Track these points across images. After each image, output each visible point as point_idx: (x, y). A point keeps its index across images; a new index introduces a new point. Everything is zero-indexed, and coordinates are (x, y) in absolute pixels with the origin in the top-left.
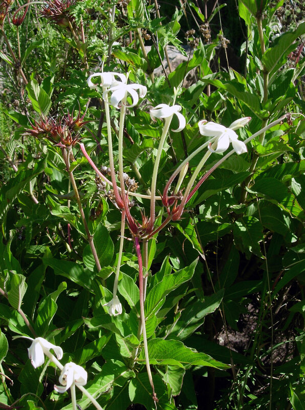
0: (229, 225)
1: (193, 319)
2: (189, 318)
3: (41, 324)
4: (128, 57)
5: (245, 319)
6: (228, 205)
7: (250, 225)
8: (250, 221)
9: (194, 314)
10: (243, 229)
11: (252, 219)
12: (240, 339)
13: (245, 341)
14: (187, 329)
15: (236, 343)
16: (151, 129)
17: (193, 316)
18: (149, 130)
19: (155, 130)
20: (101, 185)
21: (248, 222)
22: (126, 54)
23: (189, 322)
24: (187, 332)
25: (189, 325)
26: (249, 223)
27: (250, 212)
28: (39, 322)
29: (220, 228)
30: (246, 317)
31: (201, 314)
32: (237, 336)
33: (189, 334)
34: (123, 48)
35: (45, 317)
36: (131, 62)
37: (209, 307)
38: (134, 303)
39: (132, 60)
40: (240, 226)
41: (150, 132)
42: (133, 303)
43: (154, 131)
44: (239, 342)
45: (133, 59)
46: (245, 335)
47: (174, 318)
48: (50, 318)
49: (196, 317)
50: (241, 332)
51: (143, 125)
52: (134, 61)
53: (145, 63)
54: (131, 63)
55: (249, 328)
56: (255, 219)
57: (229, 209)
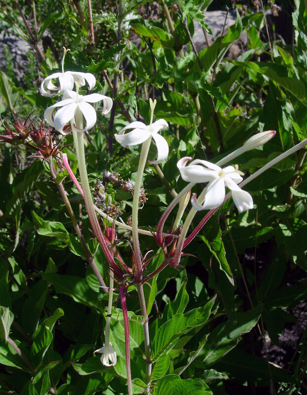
0: (271, 230)
1: (224, 340)
2: (220, 338)
3: (37, 352)
4: (151, 32)
5: (295, 315)
6: (269, 206)
7: (296, 229)
8: (296, 224)
9: (226, 333)
10: (287, 233)
11: (299, 221)
12: (289, 337)
13: (294, 339)
14: (217, 352)
15: (284, 342)
16: (178, 116)
17: (224, 336)
18: (177, 118)
19: (184, 118)
20: (99, 198)
21: (294, 225)
22: (149, 29)
23: (220, 343)
24: (217, 354)
25: (219, 346)
26: (295, 227)
27: (298, 211)
28: (34, 350)
29: (260, 233)
30: (296, 313)
31: (235, 334)
32: (286, 334)
33: (219, 357)
34: (146, 21)
35: (41, 346)
36: (155, 37)
37: (244, 326)
38: (138, 344)
39: (156, 36)
40: (285, 230)
41: (178, 120)
42: (136, 344)
43: (183, 120)
44: (288, 341)
45: (157, 34)
46: (294, 333)
47: (200, 343)
48: (45, 347)
49: (229, 338)
50: (290, 329)
51: (170, 113)
52: (159, 37)
53: (171, 38)
54: (155, 39)
55: (299, 326)
56: (303, 223)
57: (271, 211)
